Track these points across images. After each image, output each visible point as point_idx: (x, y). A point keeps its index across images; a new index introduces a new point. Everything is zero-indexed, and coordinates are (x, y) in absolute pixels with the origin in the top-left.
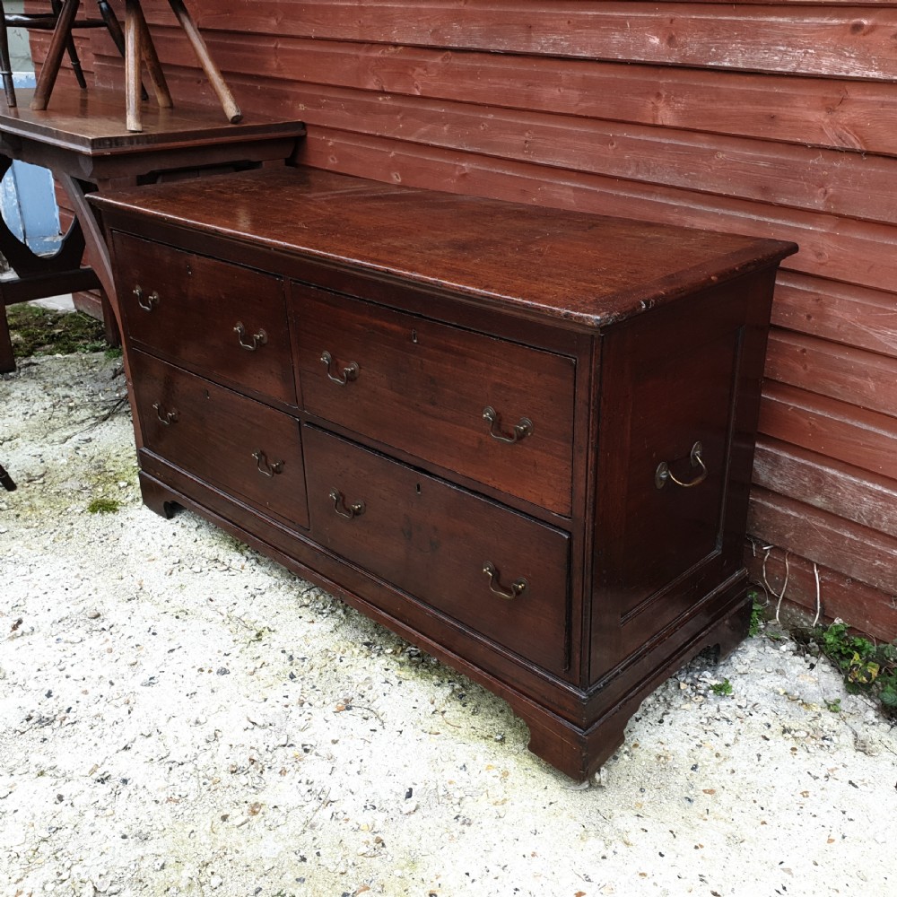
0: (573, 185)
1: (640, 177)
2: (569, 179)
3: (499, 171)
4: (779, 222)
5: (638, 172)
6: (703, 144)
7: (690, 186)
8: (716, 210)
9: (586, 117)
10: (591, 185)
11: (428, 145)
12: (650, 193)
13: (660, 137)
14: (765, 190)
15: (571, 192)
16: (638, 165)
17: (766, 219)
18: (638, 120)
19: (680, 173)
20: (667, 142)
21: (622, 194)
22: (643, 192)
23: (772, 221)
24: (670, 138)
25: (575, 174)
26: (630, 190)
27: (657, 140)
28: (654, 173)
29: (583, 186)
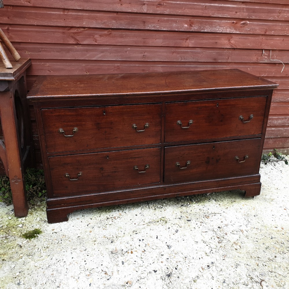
0: (161, 66)
1: (182, 61)
2: (159, 64)
3: (134, 65)
4: (218, 66)
5: (182, 60)
6: (199, 50)
7: (197, 61)
8: (203, 66)
9: (165, 47)
10: (167, 65)
11: (102, 60)
12: (185, 64)
13: (187, 50)
14: (215, 59)
15: (161, 68)
16: (181, 58)
17: (215, 66)
18: (181, 46)
19: (193, 58)
20: (189, 51)
21: (177, 66)
22: (183, 64)
23: (217, 66)
24: (190, 50)
25: (161, 63)
26: (179, 65)
27: (187, 51)
28: (186, 59)
29: (165, 66)
